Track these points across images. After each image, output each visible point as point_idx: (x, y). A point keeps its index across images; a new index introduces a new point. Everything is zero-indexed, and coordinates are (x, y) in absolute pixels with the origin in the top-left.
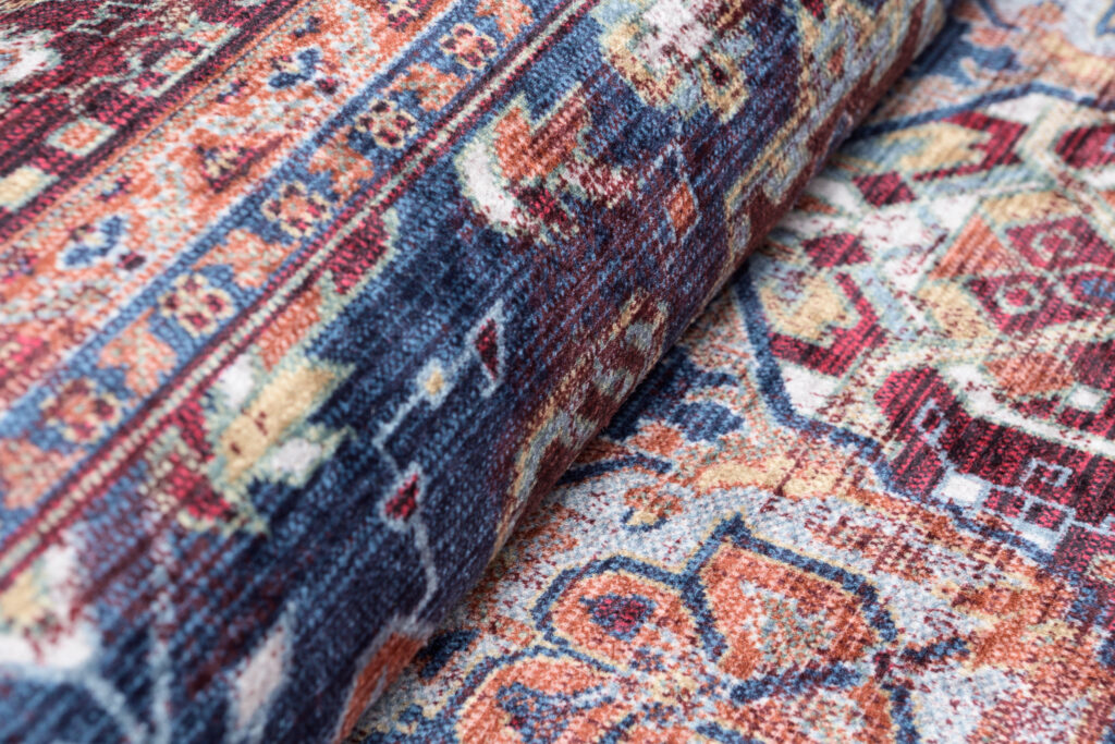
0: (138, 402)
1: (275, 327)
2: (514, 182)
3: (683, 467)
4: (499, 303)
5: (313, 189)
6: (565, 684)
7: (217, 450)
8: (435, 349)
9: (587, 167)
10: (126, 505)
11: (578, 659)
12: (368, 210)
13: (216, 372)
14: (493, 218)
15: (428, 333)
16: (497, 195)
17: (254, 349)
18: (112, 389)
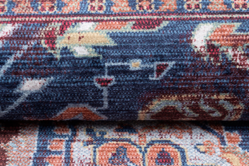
0: (60, 13)
1: (107, 23)
2: (211, 40)
3: (227, 149)
4: (174, 62)
5: (155, 3)
6: (133, 158)
7: (65, 35)
8: (143, 58)
9: (240, 53)
10: (34, 29)
11: (143, 157)
12: (161, 17)
13: (83, 21)
14: (194, 43)
15: (145, 53)
16: (202, 39)
17: (97, 23)
18: (58, 6)
